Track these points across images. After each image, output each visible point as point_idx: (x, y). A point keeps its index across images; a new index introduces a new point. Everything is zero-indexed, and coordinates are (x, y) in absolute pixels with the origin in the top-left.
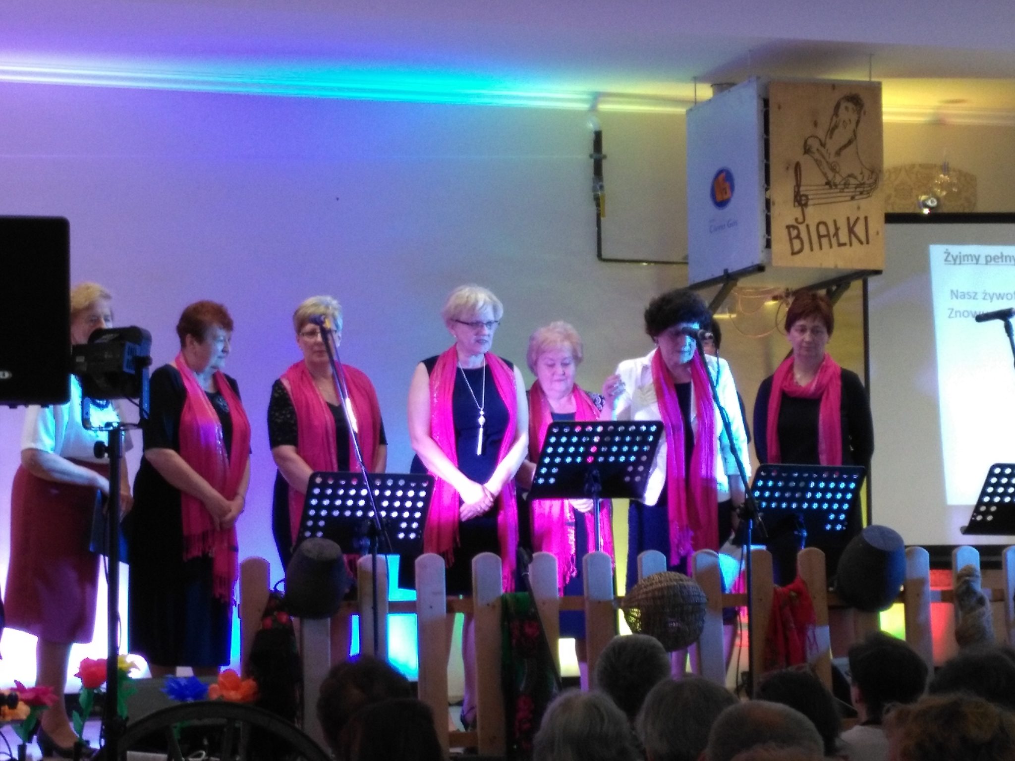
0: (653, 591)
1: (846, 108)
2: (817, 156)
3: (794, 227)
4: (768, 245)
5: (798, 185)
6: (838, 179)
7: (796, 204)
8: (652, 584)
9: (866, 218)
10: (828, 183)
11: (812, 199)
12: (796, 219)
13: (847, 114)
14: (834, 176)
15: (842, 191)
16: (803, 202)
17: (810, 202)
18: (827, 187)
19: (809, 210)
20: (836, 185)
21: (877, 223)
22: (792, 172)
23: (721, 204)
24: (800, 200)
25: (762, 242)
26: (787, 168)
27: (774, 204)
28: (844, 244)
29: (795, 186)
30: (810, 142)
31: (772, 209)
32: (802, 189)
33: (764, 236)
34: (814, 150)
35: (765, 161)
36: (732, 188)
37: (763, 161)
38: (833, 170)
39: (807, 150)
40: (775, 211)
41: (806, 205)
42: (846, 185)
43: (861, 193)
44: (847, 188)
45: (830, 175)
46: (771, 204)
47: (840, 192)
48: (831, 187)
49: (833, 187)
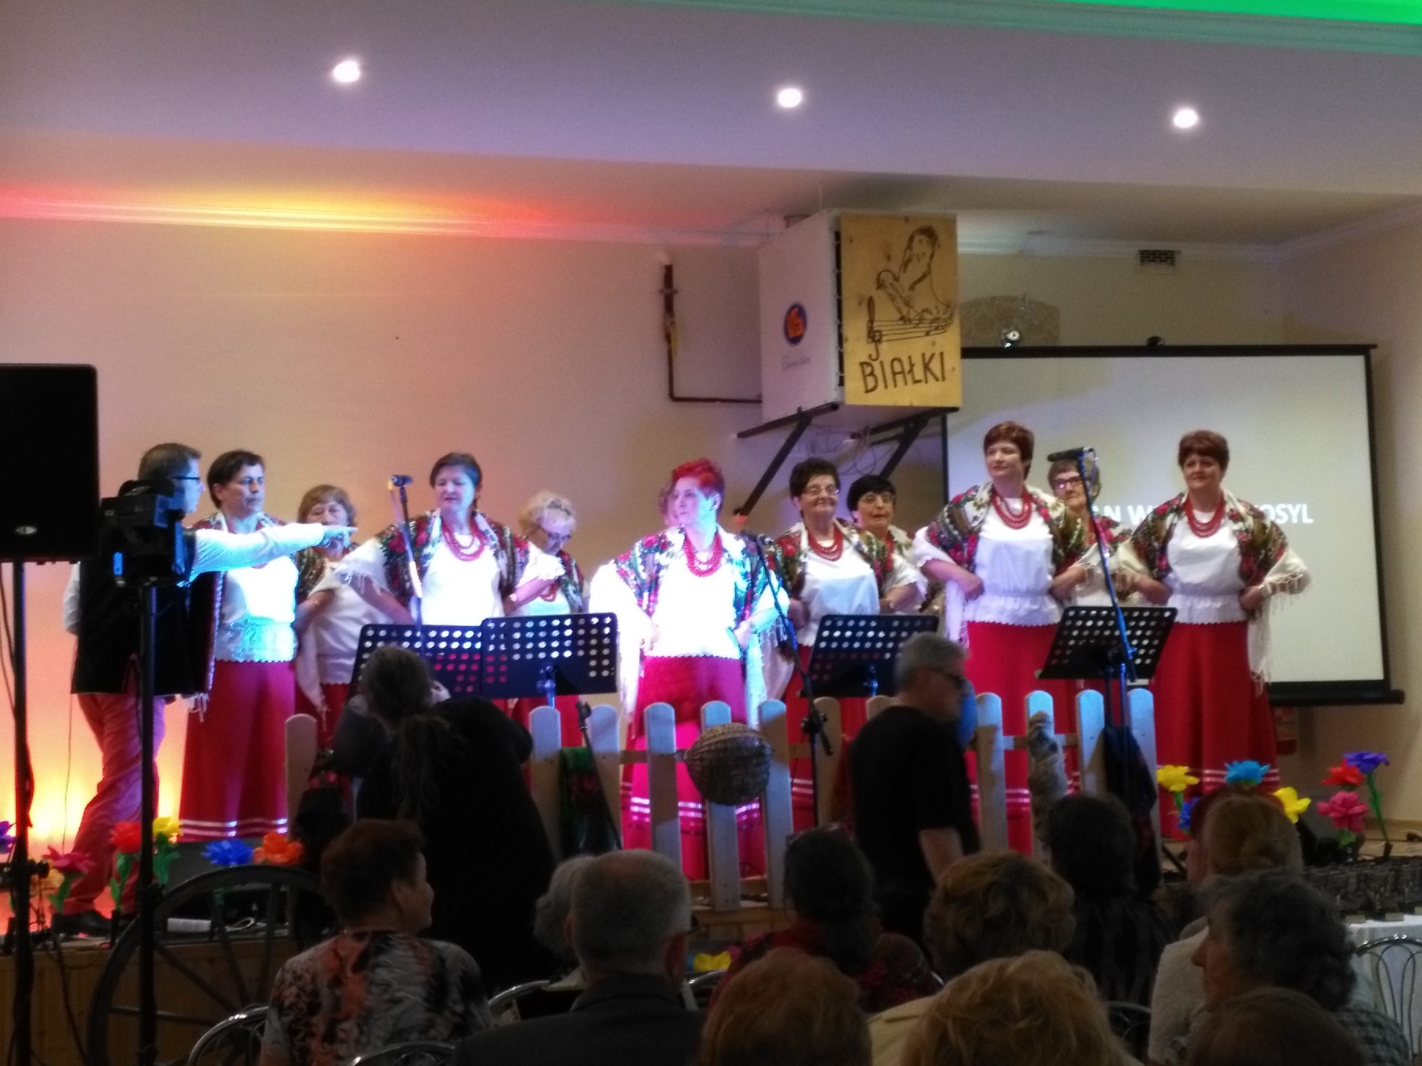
0: (717, 743)
1: (921, 241)
2: (890, 290)
3: (868, 364)
4: (841, 382)
5: (871, 321)
6: (912, 315)
7: (870, 340)
8: (715, 736)
10: (902, 318)
11: (886, 335)
12: (870, 356)
13: (921, 246)
14: (909, 311)
16: (877, 338)
17: (884, 338)
18: (901, 322)
19: (884, 346)
20: (910, 320)
21: (953, 359)
22: (865, 305)
23: (794, 340)
24: (874, 336)
25: (835, 380)
26: (860, 303)
27: (847, 340)
28: (919, 381)
29: (868, 322)
30: (883, 276)
31: (845, 345)
32: (875, 324)
33: (837, 374)
34: (887, 284)
35: (837, 297)
36: (805, 324)
37: (835, 297)
38: (907, 304)
39: (880, 285)
40: (848, 347)
41: (879, 341)
42: (921, 320)
43: (937, 329)
44: (922, 323)
45: (905, 310)
46: (844, 339)
47: (914, 328)
48: (905, 322)
49: (908, 323)
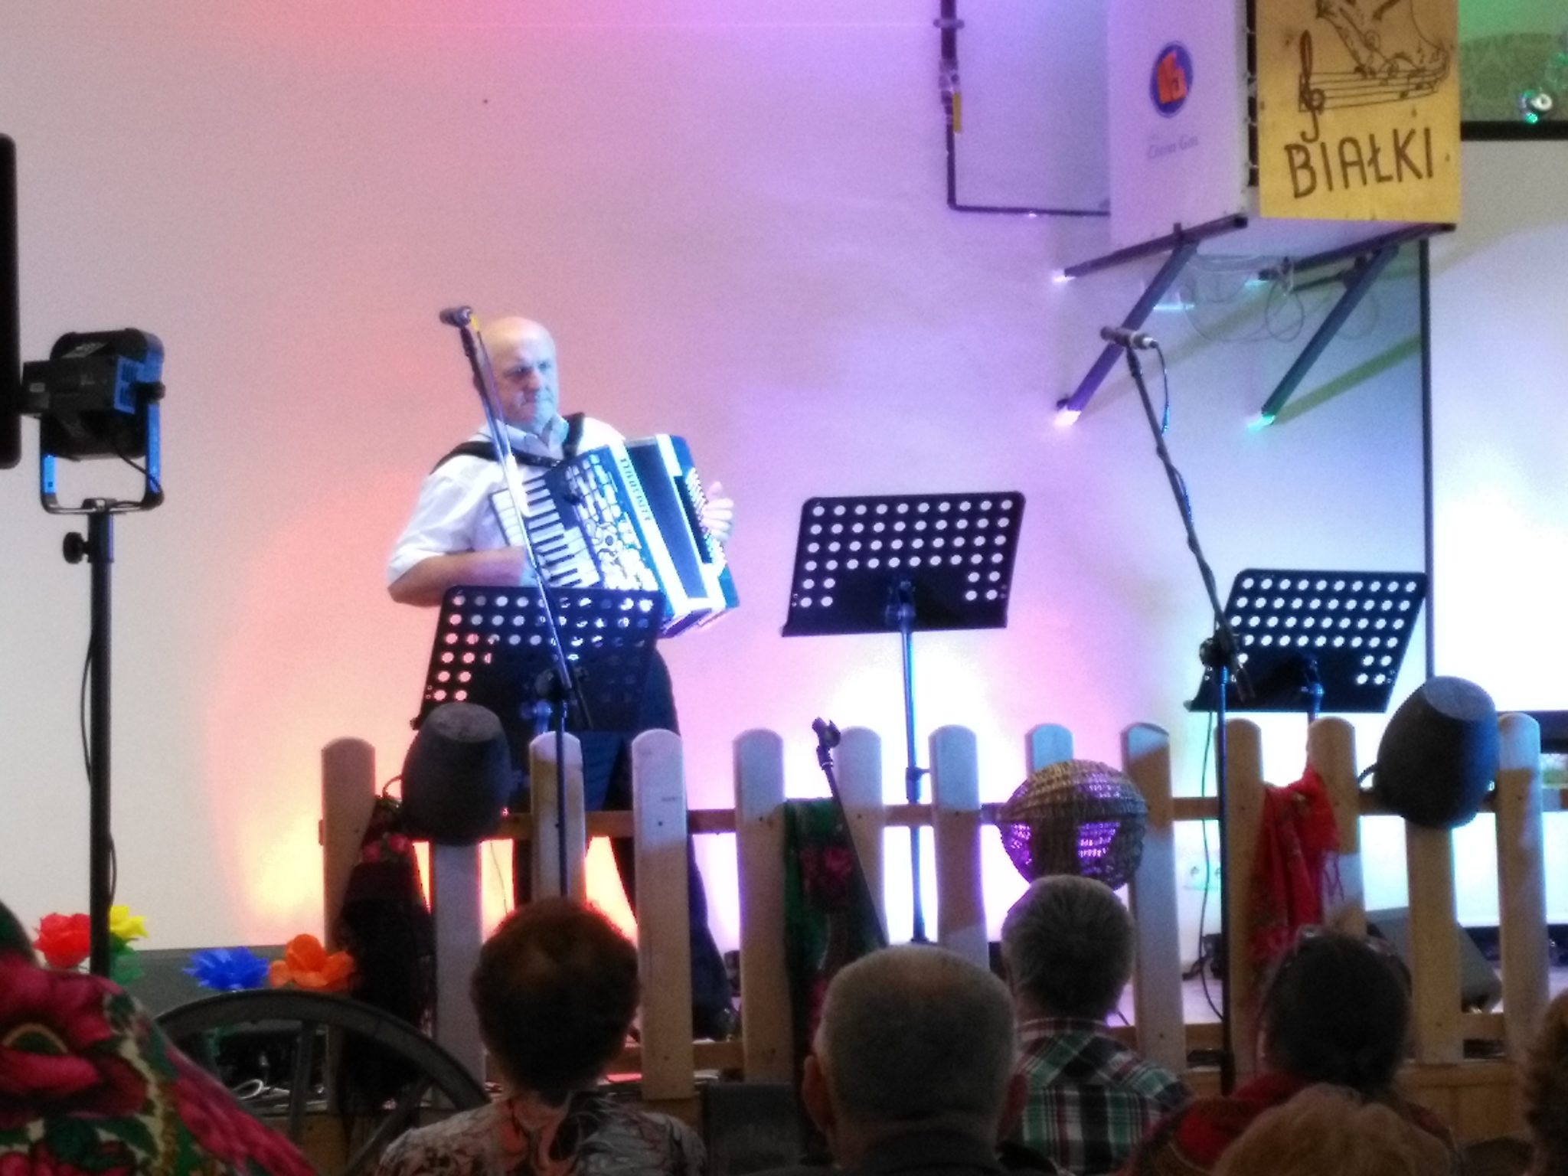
0: (1054, 793)
2: (1340, 20)
3: (1298, 147)
4: (1253, 179)
5: (1306, 73)
6: (1377, 63)
7: (1303, 106)
8: (1050, 782)
9: (1427, 132)
10: (1359, 69)
11: (1331, 98)
12: (1303, 135)
14: (1371, 57)
15: (1384, 82)
16: (1315, 103)
17: (1328, 104)
18: (1358, 76)
19: (1327, 118)
20: (1373, 73)
21: (1447, 140)
22: (1294, 49)
23: (1168, 106)
24: (1310, 100)
25: (1241, 176)
26: (1287, 43)
27: (1263, 107)
28: (1389, 178)
29: (1301, 77)
31: (1261, 115)
32: (1314, 79)
33: (1246, 165)
34: (1334, 9)
35: (1248, 31)
36: (1188, 79)
37: (1244, 31)
38: (1369, 45)
39: (1322, 11)
40: (1264, 118)
41: (1320, 108)
42: (1393, 72)
43: (1419, 87)
44: (1394, 77)
45: (1364, 55)
46: (1258, 106)
47: (1381, 85)
48: (1365, 77)
49: (1369, 76)
